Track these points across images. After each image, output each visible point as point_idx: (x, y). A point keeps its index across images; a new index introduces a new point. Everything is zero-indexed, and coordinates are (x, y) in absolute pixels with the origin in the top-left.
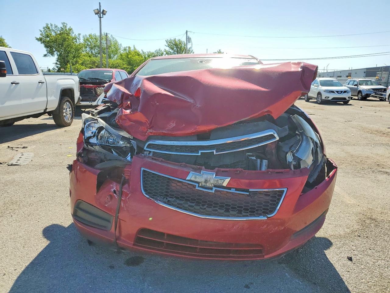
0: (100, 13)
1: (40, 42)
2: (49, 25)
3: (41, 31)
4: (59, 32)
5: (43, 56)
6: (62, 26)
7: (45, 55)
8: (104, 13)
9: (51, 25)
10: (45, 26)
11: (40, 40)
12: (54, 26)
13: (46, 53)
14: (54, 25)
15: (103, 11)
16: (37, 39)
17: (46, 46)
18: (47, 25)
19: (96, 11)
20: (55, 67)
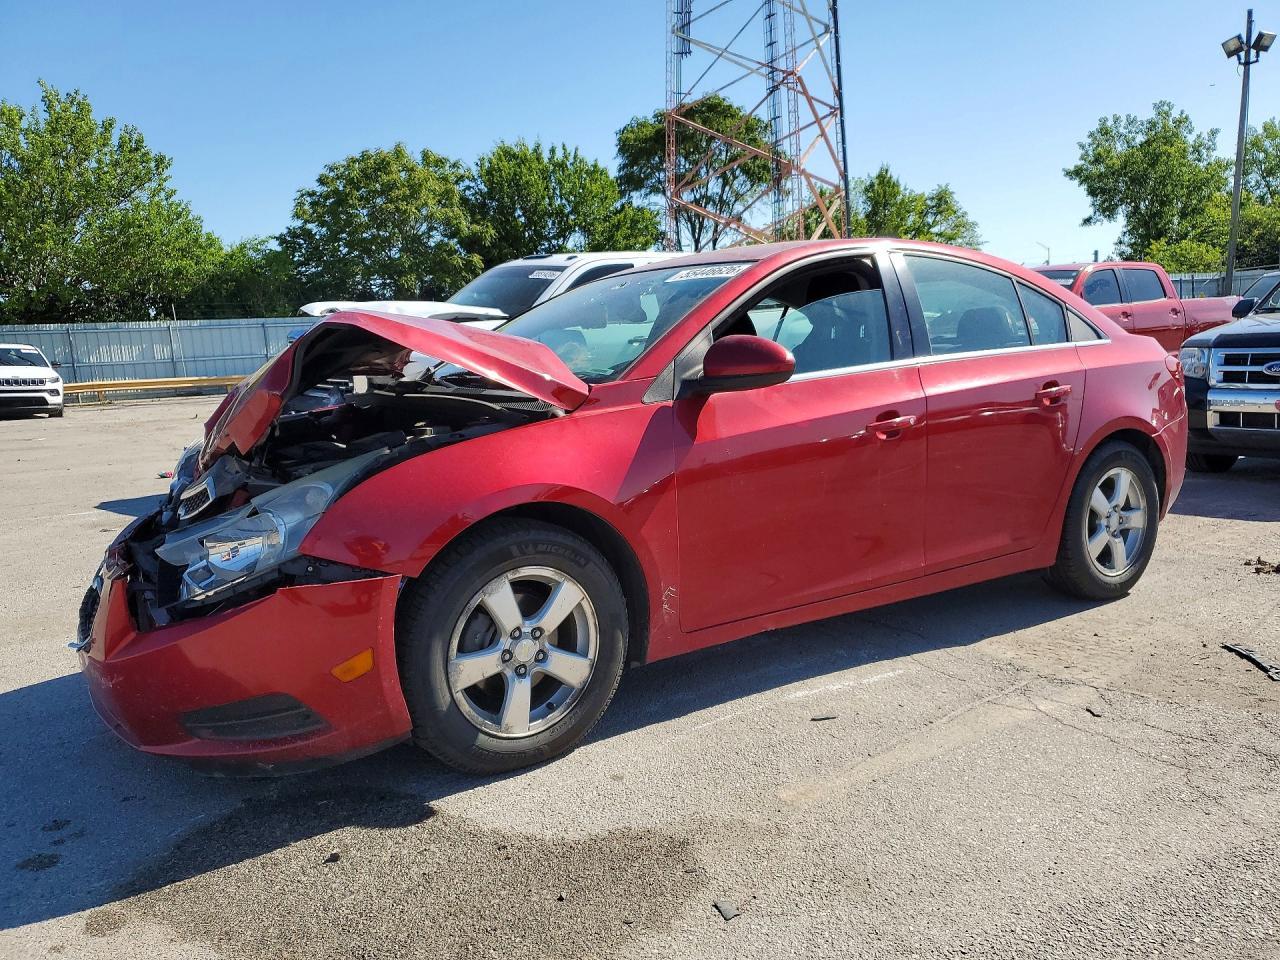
0: (1248, 48)
1: (1076, 182)
2: (1110, 123)
3: (1082, 146)
4: (1140, 139)
5: (1081, 221)
6: (1151, 114)
7: (1087, 221)
8: (1261, 44)
9: (1116, 120)
10: (1095, 126)
11: (1076, 173)
12: (1125, 121)
13: (1089, 212)
14: (1124, 119)
15: (1261, 36)
16: (1068, 174)
17: (1092, 192)
18: (1104, 121)
19: (1233, 46)
20: (1114, 256)
